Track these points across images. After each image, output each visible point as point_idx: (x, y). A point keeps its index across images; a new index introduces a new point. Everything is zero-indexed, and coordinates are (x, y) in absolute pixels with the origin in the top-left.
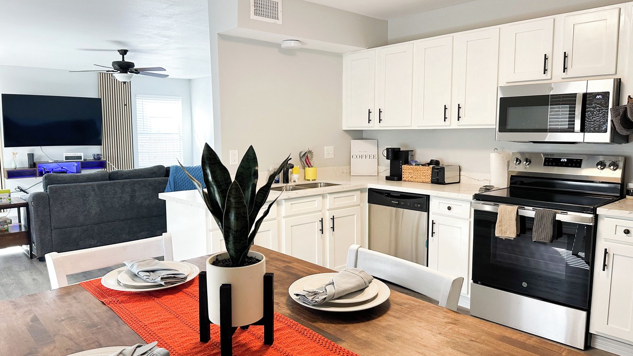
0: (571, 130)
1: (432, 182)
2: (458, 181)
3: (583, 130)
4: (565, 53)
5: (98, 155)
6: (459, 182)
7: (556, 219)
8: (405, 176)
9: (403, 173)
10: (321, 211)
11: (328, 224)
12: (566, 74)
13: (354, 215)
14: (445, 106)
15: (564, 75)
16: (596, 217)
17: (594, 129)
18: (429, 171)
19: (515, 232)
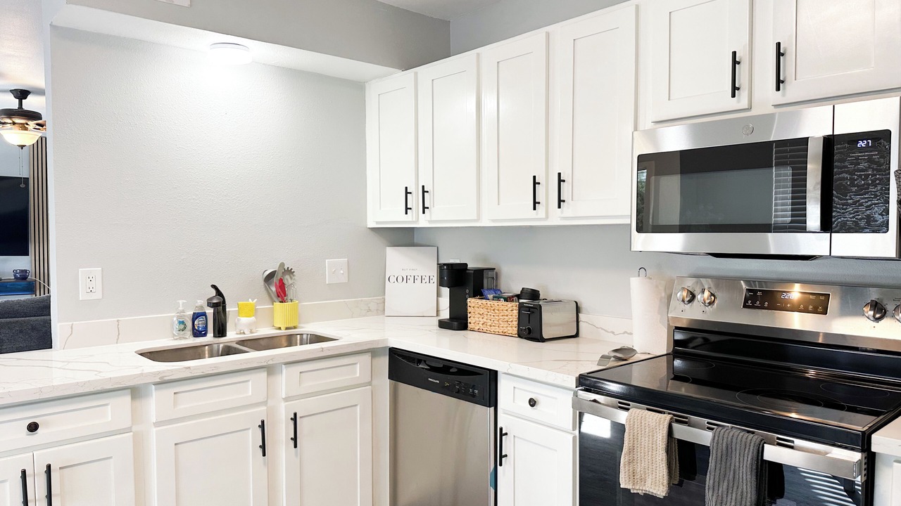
0: (798, 225)
1: (520, 336)
2: (574, 333)
3: (827, 225)
4: (779, 44)
5: (22, 271)
6: (577, 335)
7: (766, 458)
8: (472, 320)
9: (469, 315)
10: (265, 403)
11: (280, 432)
12: (784, 95)
13: (356, 405)
14: (534, 177)
15: (778, 97)
16: (871, 461)
17: (856, 223)
18: (514, 311)
19: (666, 482)
